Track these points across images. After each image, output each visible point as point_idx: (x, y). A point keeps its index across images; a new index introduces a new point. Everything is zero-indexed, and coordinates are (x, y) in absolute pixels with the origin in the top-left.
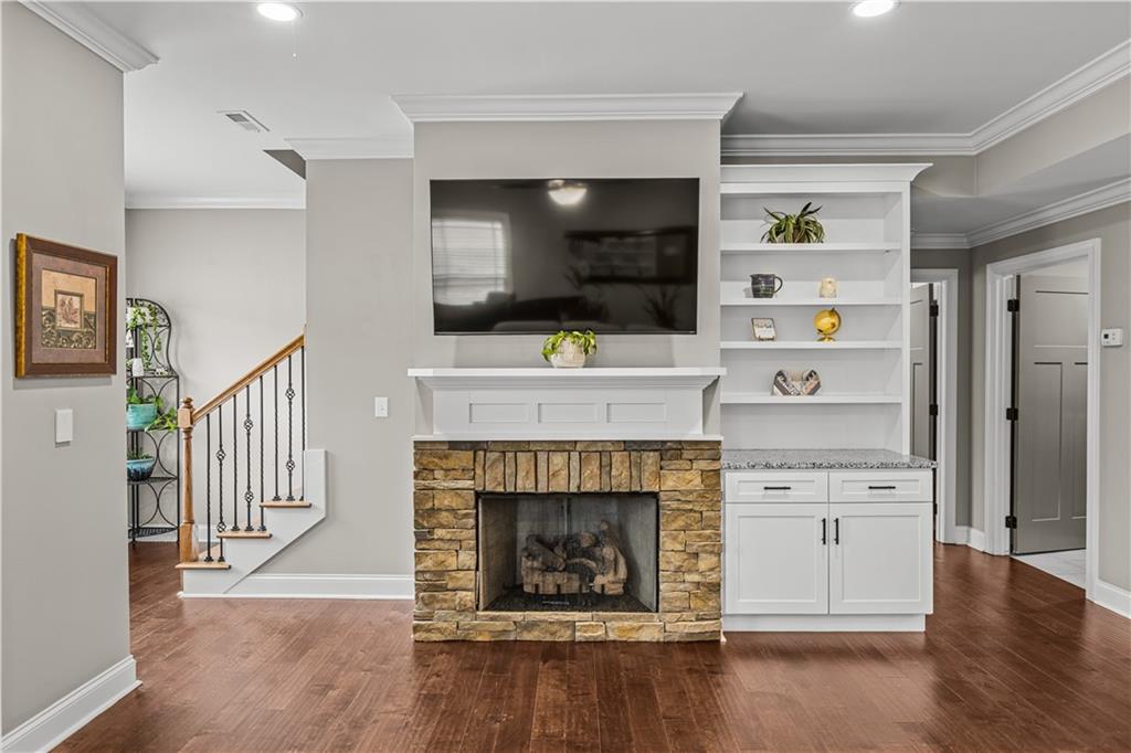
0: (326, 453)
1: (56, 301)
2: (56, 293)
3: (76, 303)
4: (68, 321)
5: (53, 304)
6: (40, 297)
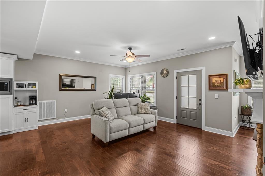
1: (215, 81)
2: (215, 80)
3: (219, 81)
4: (217, 83)
5: (214, 82)
6: (212, 81)
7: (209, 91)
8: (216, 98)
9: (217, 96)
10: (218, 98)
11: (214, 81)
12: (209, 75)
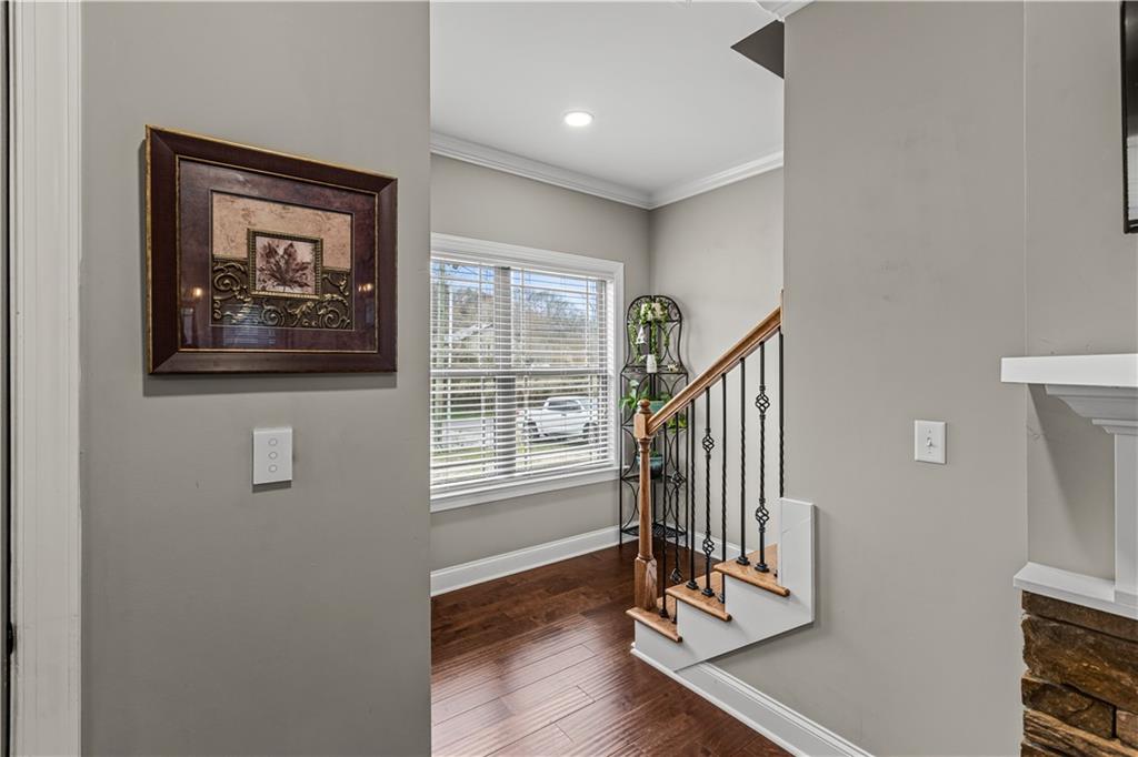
0: (816, 510)
1: (252, 247)
2: (253, 235)
3: (304, 253)
4: (283, 282)
5: (242, 254)
6: (207, 239)
7: (147, 393)
8: (259, 488)
9: (273, 453)
10: (286, 484)
11: (227, 243)
12: (157, 135)
